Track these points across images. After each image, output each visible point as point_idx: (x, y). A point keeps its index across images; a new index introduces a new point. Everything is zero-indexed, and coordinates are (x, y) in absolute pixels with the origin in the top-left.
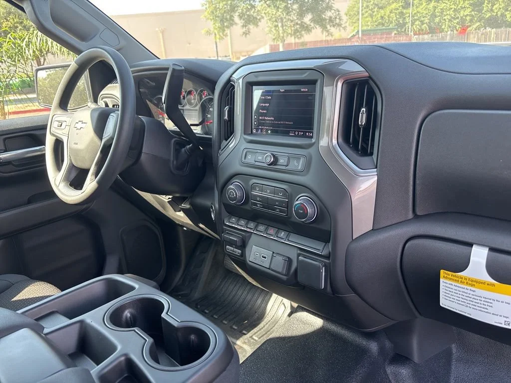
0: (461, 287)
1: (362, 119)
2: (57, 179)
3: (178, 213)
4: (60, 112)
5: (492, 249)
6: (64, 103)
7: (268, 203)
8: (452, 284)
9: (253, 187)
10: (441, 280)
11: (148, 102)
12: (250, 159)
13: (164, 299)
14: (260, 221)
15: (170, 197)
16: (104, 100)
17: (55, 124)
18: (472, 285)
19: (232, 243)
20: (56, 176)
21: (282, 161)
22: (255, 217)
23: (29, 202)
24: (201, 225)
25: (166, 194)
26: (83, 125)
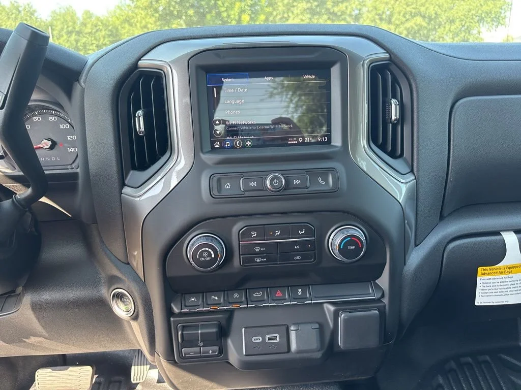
0: (499, 278)
8: (490, 279)
9: (244, 234)
18: (510, 272)
21: (297, 182)
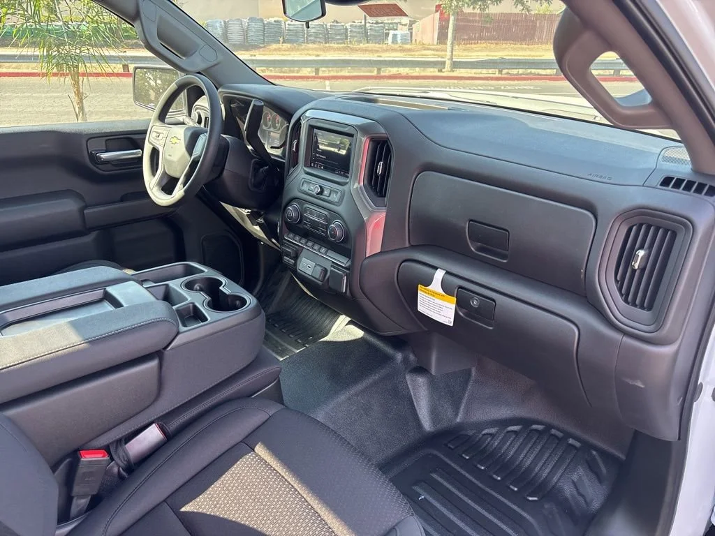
0: (428, 297)
1: (380, 170)
2: (151, 183)
3: (255, 227)
4: (159, 124)
5: (447, 273)
6: (162, 117)
7: (315, 225)
8: (423, 295)
9: (306, 210)
10: (419, 292)
11: (238, 119)
12: (305, 188)
13: (223, 280)
14: (310, 238)
15: (249, 211)
16: (197, 111)
17: (154, 135)
18: (434, 296)
19: (288, 255)
20: (151, 180)
21: (326, 192)
22: (306, 235)
23: (122, 200)
24: (274, 240)
25: (246, 208)
26: (178, 141)
